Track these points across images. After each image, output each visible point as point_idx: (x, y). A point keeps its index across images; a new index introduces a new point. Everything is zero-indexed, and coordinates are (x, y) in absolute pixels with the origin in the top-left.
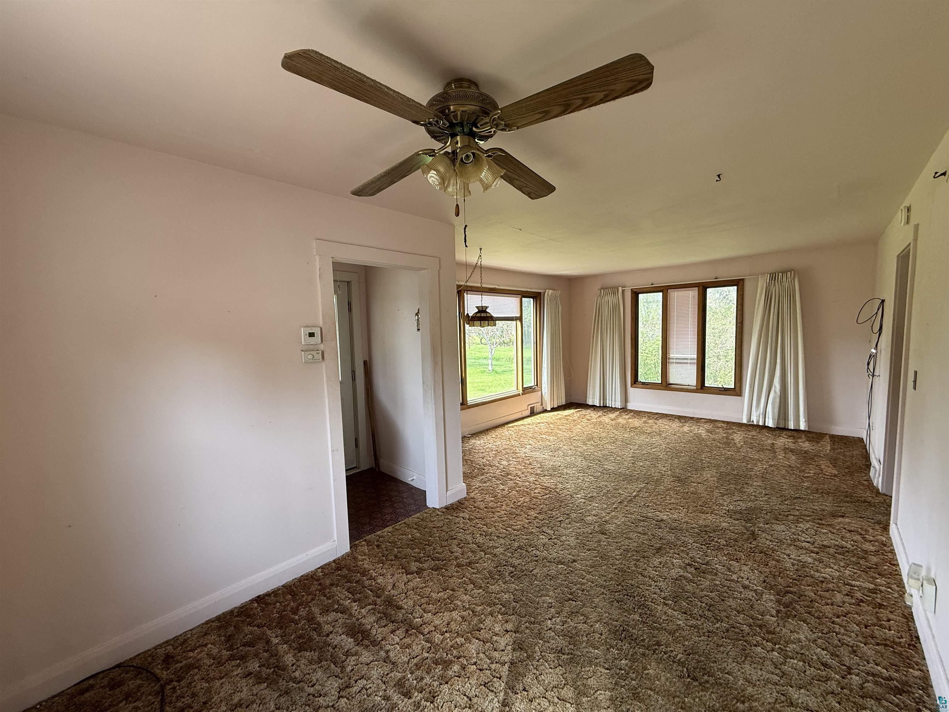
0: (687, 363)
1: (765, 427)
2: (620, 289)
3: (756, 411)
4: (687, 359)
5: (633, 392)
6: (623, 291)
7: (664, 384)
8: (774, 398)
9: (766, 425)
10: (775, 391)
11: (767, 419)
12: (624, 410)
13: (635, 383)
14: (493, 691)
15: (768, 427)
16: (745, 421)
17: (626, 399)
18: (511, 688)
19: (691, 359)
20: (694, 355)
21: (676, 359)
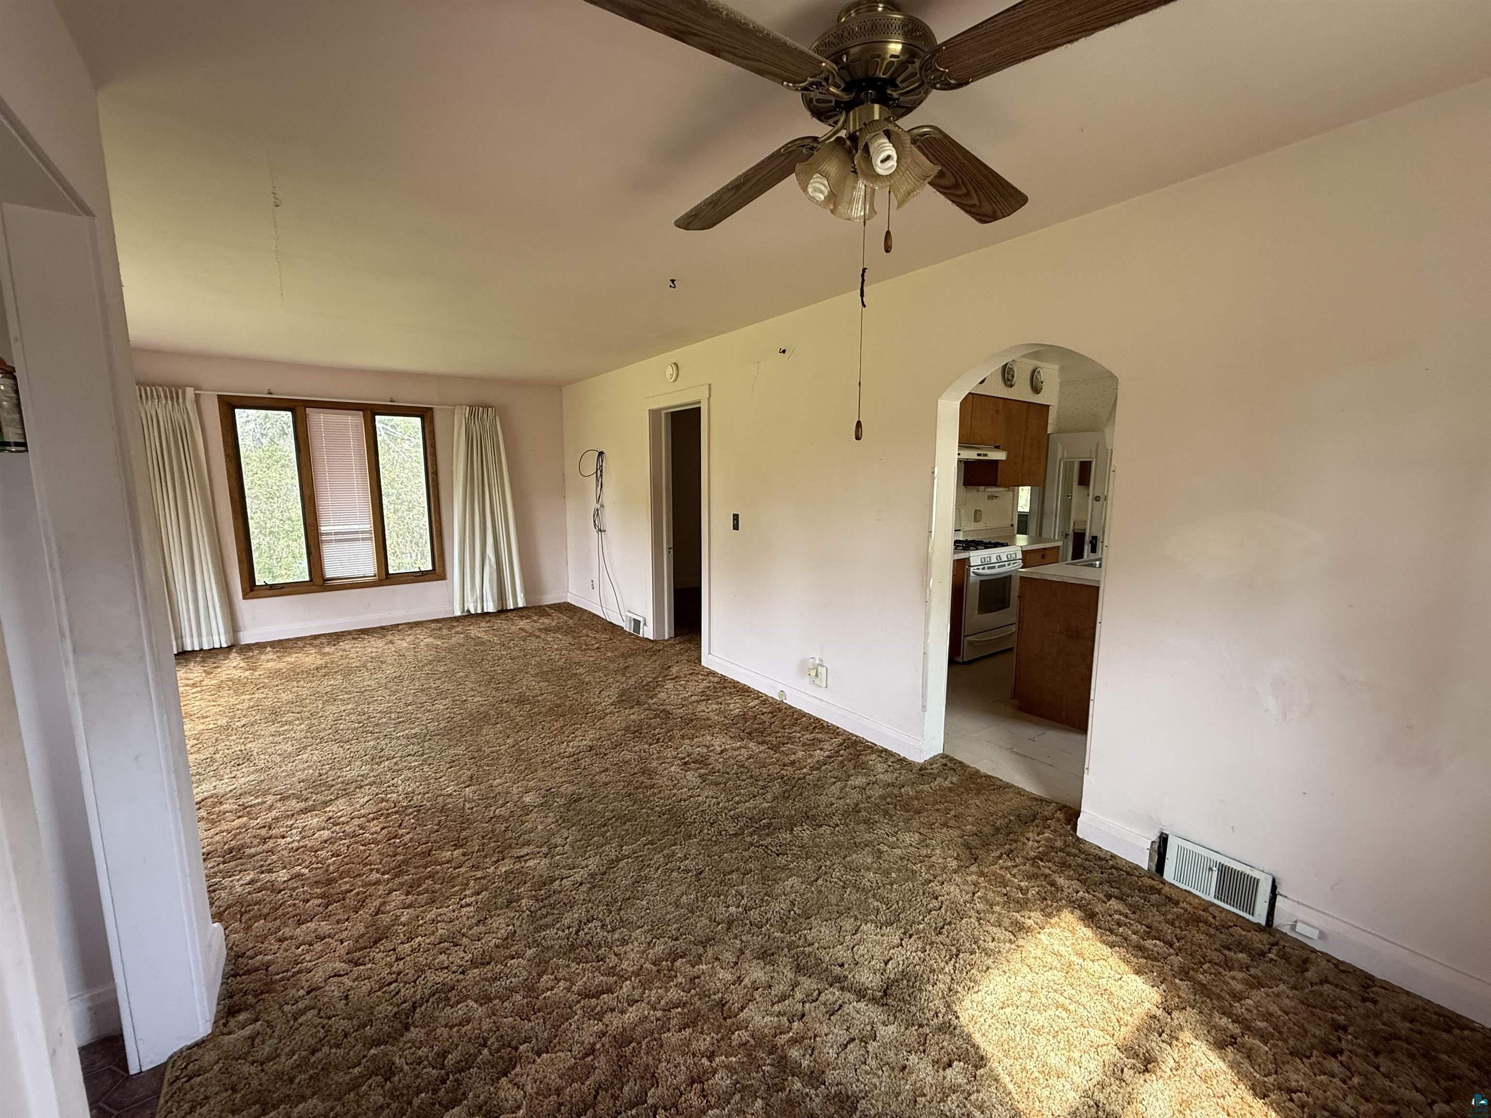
0: (357, 540)
1: (485, 614)
2: (190, 392)
3: (472, 595)
4: (357, 532)
5: (247, 608)
6: (197, 397)
7: (318, 581)
8: (491, 574)
9: (485, 611)
10: (490, 565)
11: (485, 603)
12: (234, 647)
13: (252, 590)
14: (841, 1006)
15: (488, 613)
16: (458, 613)
17: (233, 625)
18: (838, 981)
19: (362, 532)
20: (367, 525)
21: (336, 534)
